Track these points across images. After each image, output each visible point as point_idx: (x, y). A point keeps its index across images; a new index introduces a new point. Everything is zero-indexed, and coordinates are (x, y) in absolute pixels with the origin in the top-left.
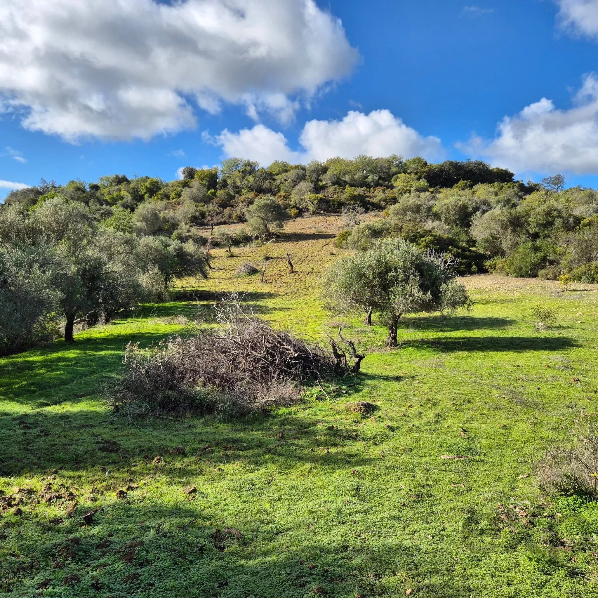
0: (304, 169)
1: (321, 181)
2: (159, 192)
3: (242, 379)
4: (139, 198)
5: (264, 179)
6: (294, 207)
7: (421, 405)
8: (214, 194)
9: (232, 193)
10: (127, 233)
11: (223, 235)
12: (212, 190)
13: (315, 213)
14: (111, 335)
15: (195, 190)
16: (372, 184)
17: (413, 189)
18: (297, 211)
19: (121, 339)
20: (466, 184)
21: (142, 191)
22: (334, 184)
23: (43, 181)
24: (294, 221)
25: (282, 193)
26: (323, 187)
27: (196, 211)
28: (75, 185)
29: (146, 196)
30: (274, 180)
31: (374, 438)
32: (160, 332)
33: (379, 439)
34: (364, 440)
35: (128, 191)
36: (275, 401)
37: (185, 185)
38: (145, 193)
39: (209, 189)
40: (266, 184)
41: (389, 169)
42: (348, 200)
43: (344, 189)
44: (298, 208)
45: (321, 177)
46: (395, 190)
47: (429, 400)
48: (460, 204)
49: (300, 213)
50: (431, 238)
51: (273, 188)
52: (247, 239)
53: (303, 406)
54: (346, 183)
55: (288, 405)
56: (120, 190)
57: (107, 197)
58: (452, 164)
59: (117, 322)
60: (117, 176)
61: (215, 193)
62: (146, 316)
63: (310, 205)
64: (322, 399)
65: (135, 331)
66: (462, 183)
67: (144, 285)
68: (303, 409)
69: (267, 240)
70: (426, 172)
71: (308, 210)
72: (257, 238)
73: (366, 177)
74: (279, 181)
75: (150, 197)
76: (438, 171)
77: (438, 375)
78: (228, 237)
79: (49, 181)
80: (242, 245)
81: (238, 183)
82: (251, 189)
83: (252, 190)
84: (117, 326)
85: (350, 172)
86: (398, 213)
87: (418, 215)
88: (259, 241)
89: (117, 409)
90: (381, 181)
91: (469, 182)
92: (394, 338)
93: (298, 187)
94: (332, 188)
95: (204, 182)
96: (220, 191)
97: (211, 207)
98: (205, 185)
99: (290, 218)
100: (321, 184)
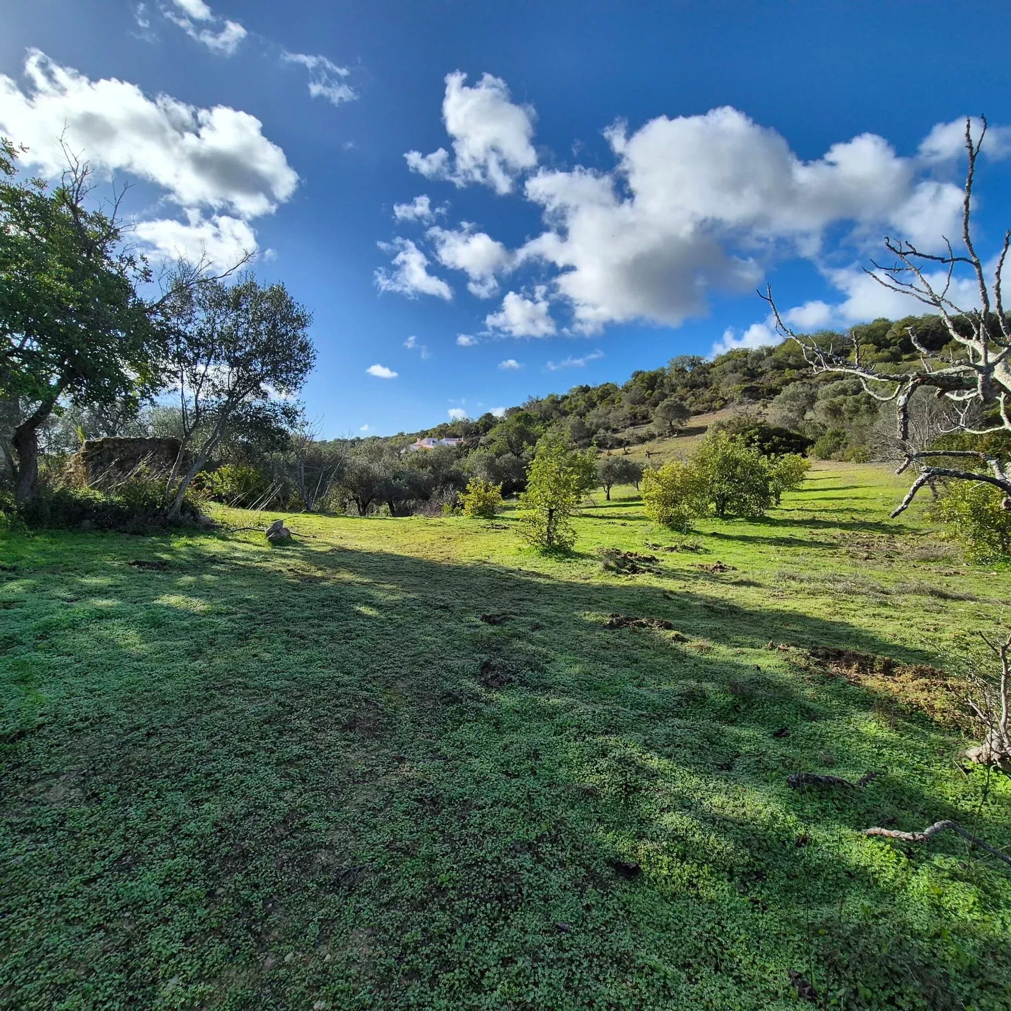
1: (760, 368)
2: (609, 398)
4: (593, 405)
5: (700, 374)
6: (721, 398)
8: (650, 395)
9: (667, 392)
11: (632, 435)
12: (650, 391)
13: (740, 402)
18: (722, 403)
21: (595, 399)
22: (773, 368)
25: (714, 386)
26: (762, 374)
27: (630, 413)
28: (551, 398)
29: (598, 403)
30: (709, 373)
35: (584, 400)
37: (629, 388)
38: (597, 400)
39: (647, 391)
40: (700, 379)
43: (784, 373)
44: (724, 400)
45: (760, 363)
49: (725, 403)
51: (707, 381)
52: (652, 437)
54: (787, 365)
56: (578, 400)
57: (567, 408)
60: (581, 386)
63: (736, 395)
69: (670, 436)
71: (733, 400)
72: (660, 435)
74: (712, 374)
75: (600, 403)
76: (921, 333)
78: (637, 437)
79: (534, 397)
82: (685, 386)
88: (663, 437)
93: (726, 379)
94: (770, 373)
95: (644, 384)
96: (656, 392)
97: (643, 408)
98: (644, 388)
99: (714, 410)
100: (760, 370)
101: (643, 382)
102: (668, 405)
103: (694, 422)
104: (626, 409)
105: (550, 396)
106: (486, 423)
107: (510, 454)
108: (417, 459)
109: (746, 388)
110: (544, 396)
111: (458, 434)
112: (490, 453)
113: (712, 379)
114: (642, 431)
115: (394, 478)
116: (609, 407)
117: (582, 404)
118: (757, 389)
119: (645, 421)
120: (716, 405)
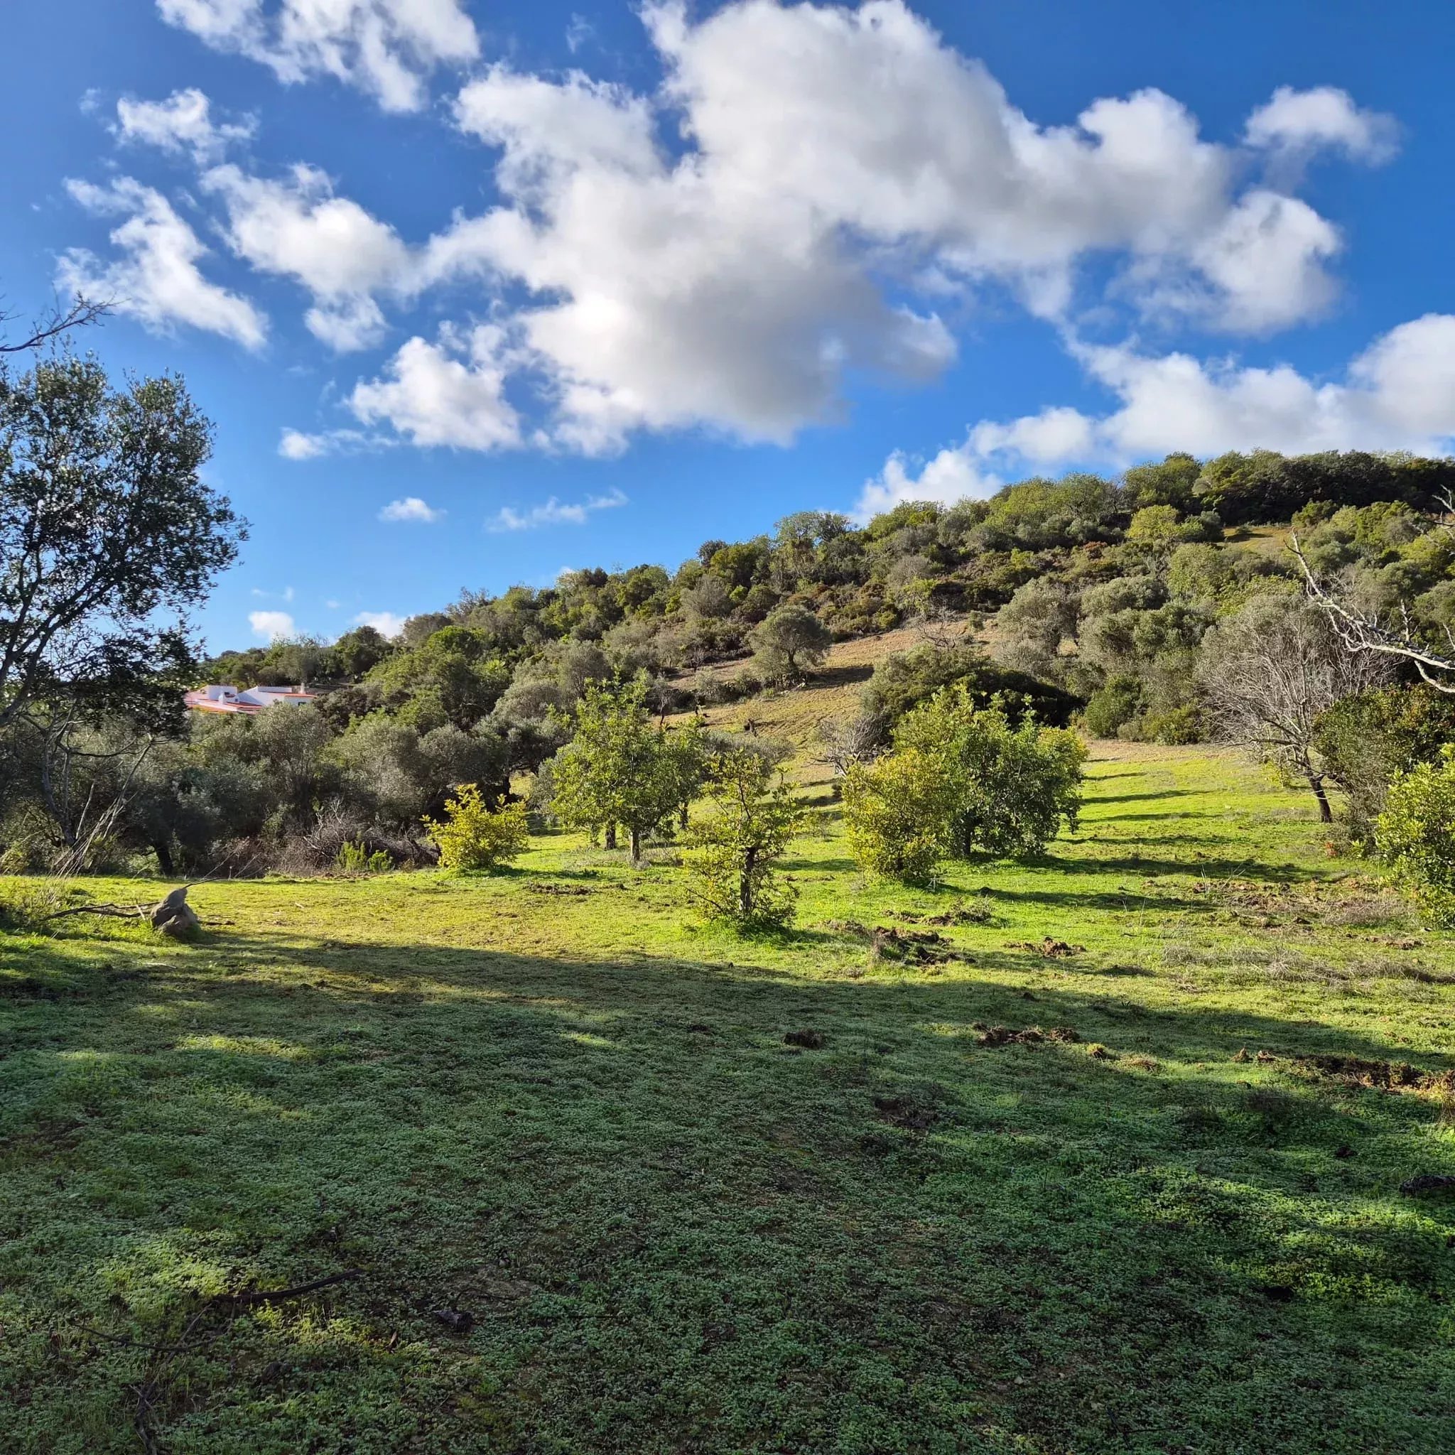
0: (935, 520)
1: (964, 544)
2: (651, 600)
4: (613, 615)
5: (843, 554)
6: (889, 607)
8: (743, 596)
9: (777, 590)
11: (710, 683)
12: (740, 588)
13: (928, 617)
18: (892, 616)
20: (1320, 509)
21: (620, 600)
22: (988, 546)
23: (466, 593)
24: (879, 639)
25: (874, 580)
26: (967, 557)
28: (516, 596)
29: (626, 610)
30: (863, 553)
35: (596, 604)
37: (695, 580)
38: (626, 604)
39: (734, 586)
40: (845, 565)
41: (1134, 495)
42: (1000, 582)
43: (1009, 557)
44: (895, 611)
45: (963, 536)
46: (1122, 547)
49: (899, 619)
51: (859, 570)
52: (753, 688)
54: (1015, 542)
56: (581, 602)
57: (557, 621)
60: (586, 572)
61: (745, 592)
63: (919, 600)
66: (1310, 508)
69: (790, 687)
70: (1225, 492)
71: (914, 612)
72: (770, 684)
73: (1068, 523)
74: (870, 556)
75: (633, 611)
76: (1255, 487)
78: (720, 688)
79: (475, 590)
80: (742, 699)
81: (792, 568)
82: (814, 578)
83: (816, 580)
85: (1033, 516)
88: (774, 689)
90: (1101, 529)
91: (1326, 505)
93: (899, 566)
94: (983, 557)
95: (728, 572)
96: (754, 589)
97: (729, 624)
98: (727, 580)
99: (877, 631)
100: (962, 550)
101: (725, 567)
102: (786, 620)
103: (839, 657)
104: (691, 627)
105: (513, 590)
106: (361, 651)
107: (449, 728)
108: (229, 739)
109: (938, 587)
110: (498, 591)
111: (291, 675)
112: (402, 724)
113: (868, 566)
114: (733, 673)
115: (185, 787)
116: (654, 620)
117: (591, 612)
118: (959, 590)
119: (733, 653)
120: (882, 619)
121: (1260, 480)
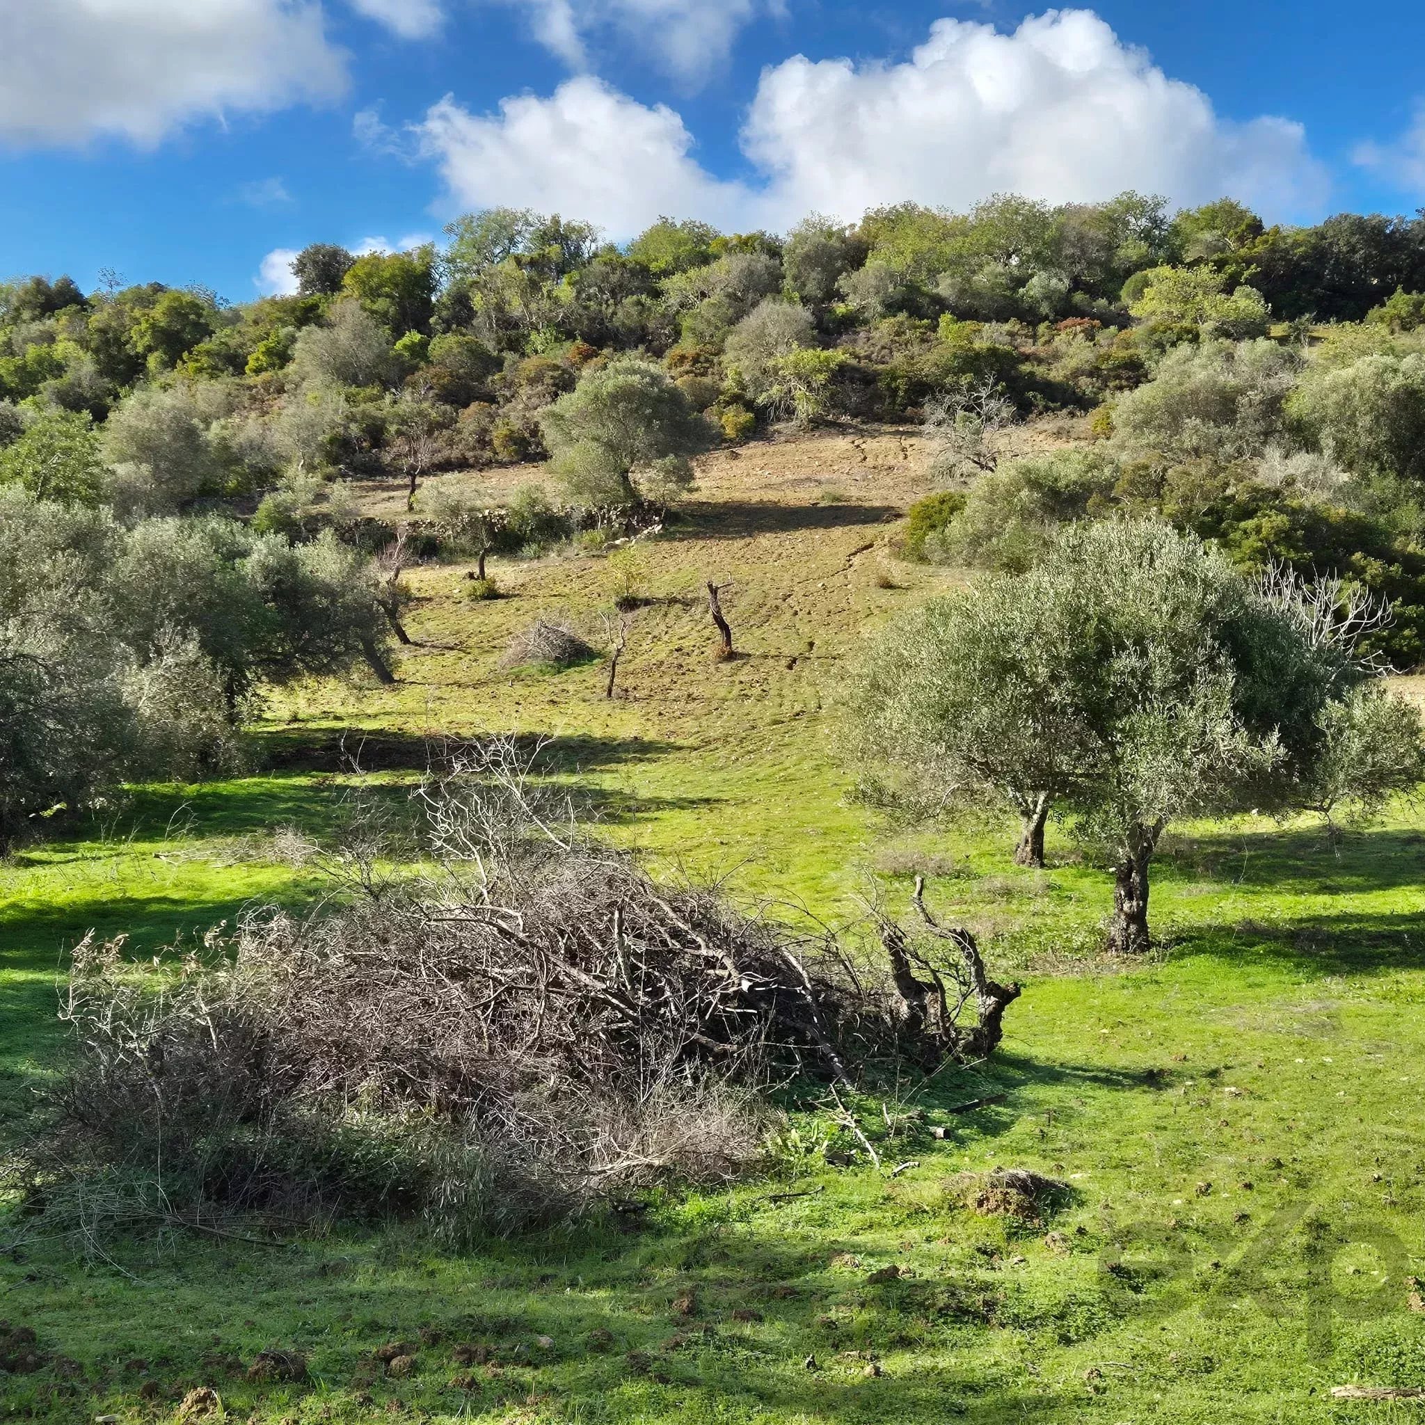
0: (773, 250)
1: (842, 298)
2: (205, 345)
3: (532, 1080)
5: (617, 292)
6: (736, 399)
7: (1249, 1186)
8: (419, 351)
9: (490, 346)
10: (77, 506)
12: (413, 337)
13: (818, 425)
14: (14, 906)
15: (343, 335)
16: (1045, 309)
17: (1206, 327)
18: (745, 417)
19: (52, 924)
20: (1418, 305)
21: (139, 339)
22: (892, 308)
24: (736, 456)
25: (687, 345)
26: (851, 323)
27: (351, 418)
29: (152, 361)
30: (657, 294)
31: (1062, 1317)
32: (206, 896)
33: (1079, 1318)
34: (1017, 1322)
35: (83, 343)
36: (663, 1171)
37: (306, 314)
38: (150, 349)
39: (398, 333)
40: (625, 312)
41: (1110, 248)
42: (948, 371)
43: (934, 328)
44: (749, 405)
45: (843, 283)
46: (1136, 332)
47: (1279, 1165)
48: (1395, 383)
49: (761, 423)
50: (1281, 520)
51: (651, 325)
52: (550, 528)
53: (773, 1188)
54: (940, 304)
55: (712, 1185)
56: (51, 338)
58: (1359, 226)
59: (36, 855)
61: (424, 345)
62: (151, 832)
63: (800, 391)
64: (849, 1161)
65: (105, 893)
66: (1400, 302)
67: (145, 708)
68: (775, 1199)
69: (629, 531)
70: (1258, 260)
71: (790, 411)
72: (589, 522)
73: (1021, 282)
74: (673, 300)
75: (170, 364)
76: (1304, 257)
77: (1313, 1062)
78: (473, 523)
80: (528, 550)
81: (516, 307)
82: (565, 331)
83: (570, 336)
84: (38, 871)
85: (956, 262)
86: (1146, 423)
87: (1226, 430)
88: (599, 534)
89: (35, 1201)
90: (1079, 297)
92: (1138, 917)
93: (751, 322)
94: (885, 325)
95: (382, 304)
96: (441, 341)
97: (407, 402)
98: (383, 317)
100: (842, 308)
101: (373, 293)
102: (623, 395)
113: (673, 318)
120: (725, 421)
121: (1314, 248)
